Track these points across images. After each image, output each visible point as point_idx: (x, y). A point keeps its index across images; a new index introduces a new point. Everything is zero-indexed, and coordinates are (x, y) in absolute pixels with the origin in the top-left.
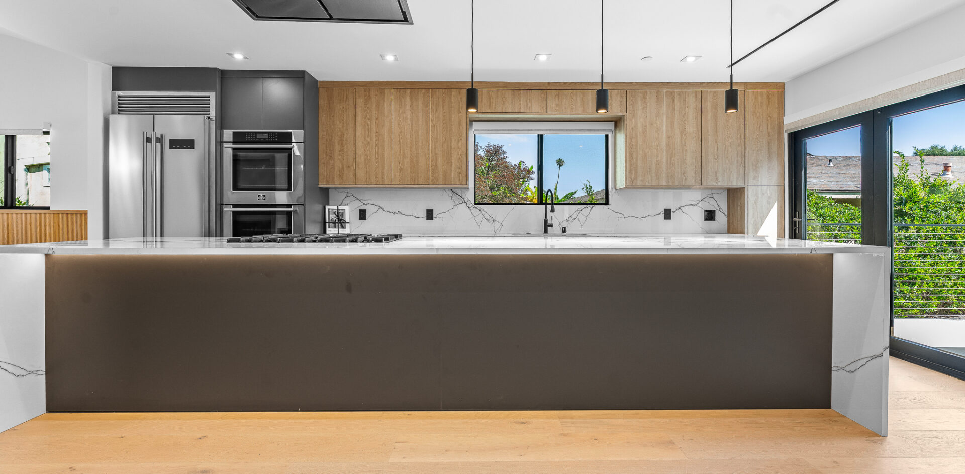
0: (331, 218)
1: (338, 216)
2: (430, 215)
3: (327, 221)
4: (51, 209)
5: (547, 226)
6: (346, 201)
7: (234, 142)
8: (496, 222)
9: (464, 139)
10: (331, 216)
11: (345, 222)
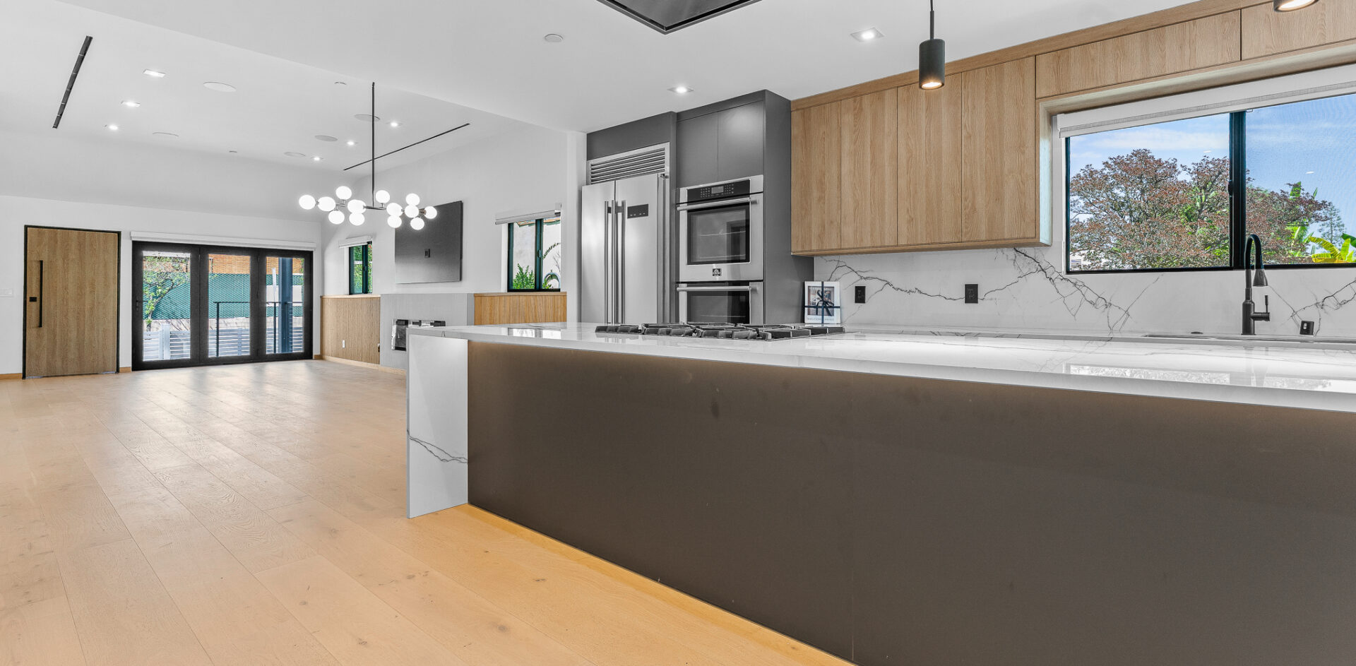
0: (811, 301)
1: (822, 297)
2: (972, 294)
3: (806, 304)
4: (561, 290)
5: (1250, 319)
6: (837, 274)
7: (689, 203)
8: (1112, 310)
9: (1029, 151)
10: (812, 296)
11: (833, 307)
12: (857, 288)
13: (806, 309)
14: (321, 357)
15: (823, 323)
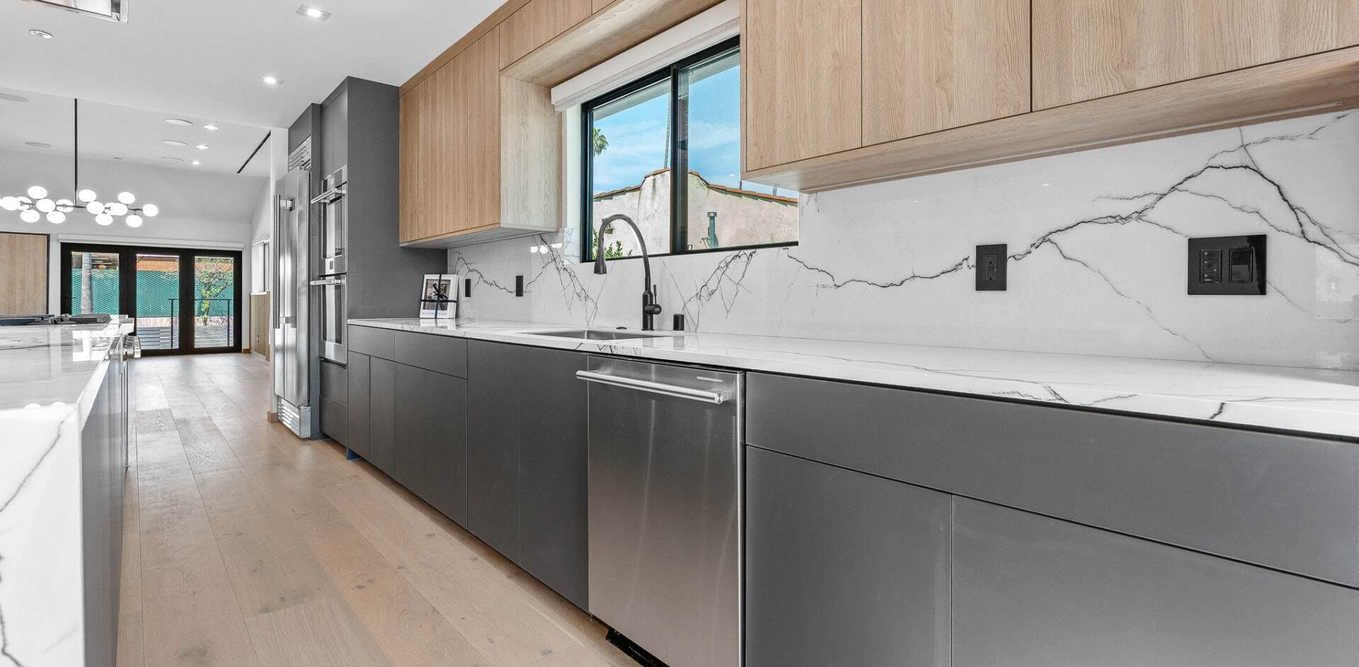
2: (520, 286)
3: (423, 298)
5: (648, 311)
6: (452, 267)
8: (589, 301)
10: (429, 290)
11: (447, 301)
12: (466, 280)
13: (422, 303)
14: (248, 351)
15: (436, 318)
